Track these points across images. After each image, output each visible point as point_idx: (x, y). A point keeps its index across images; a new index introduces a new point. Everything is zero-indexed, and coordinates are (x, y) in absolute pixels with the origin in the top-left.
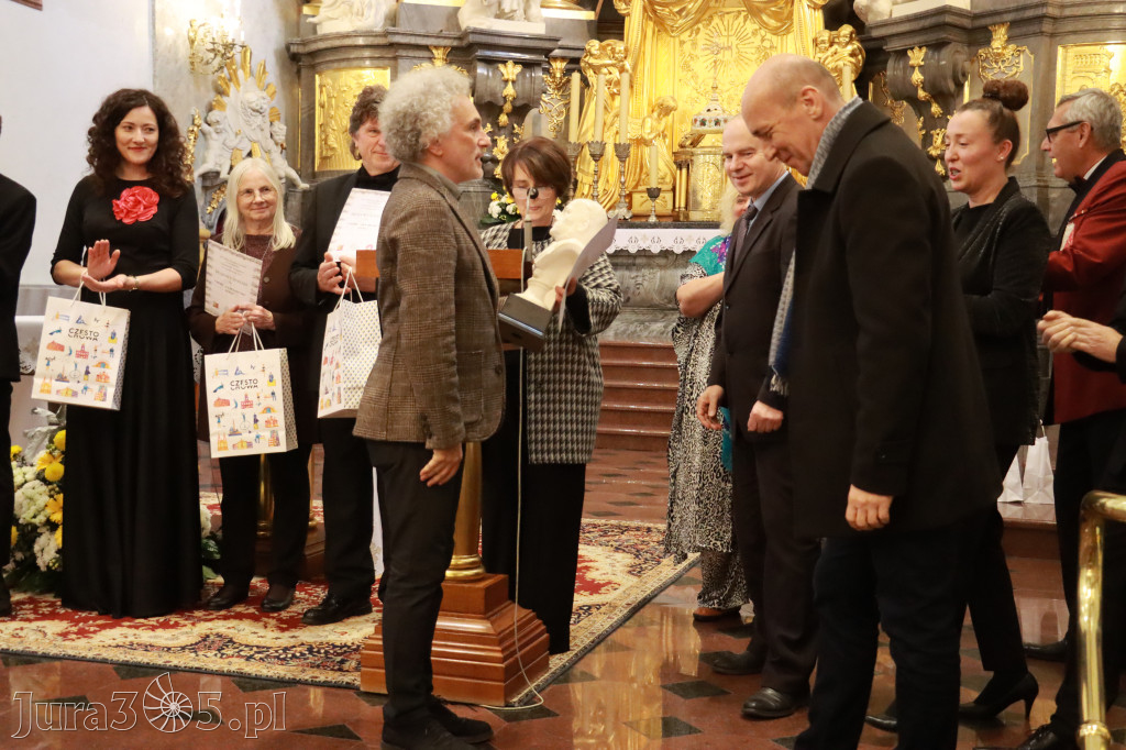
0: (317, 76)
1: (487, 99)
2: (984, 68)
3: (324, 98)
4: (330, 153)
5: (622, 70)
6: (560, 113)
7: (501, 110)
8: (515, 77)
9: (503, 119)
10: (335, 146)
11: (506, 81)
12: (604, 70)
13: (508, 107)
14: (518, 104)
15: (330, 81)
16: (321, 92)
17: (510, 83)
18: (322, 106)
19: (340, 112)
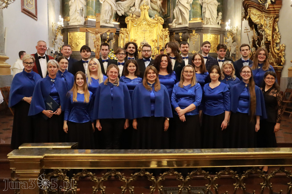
0: (69, 33)
1: (104, 38)
2: (191, 37)
3: (71, 37)
4: (72, 48)
5: (127, 34)
6: (114, 41)
7: (106, 40)
8: (109, 34)
9: (106, 42)
10: (74, 46)
11: (108, 35)
12: (124, 34)
13: (108, 40)
14: (109, 39)
15: (72, 34)
16: (70, 36)
17: (108, 36)
18: (70, 39)
19: (75, 40)
